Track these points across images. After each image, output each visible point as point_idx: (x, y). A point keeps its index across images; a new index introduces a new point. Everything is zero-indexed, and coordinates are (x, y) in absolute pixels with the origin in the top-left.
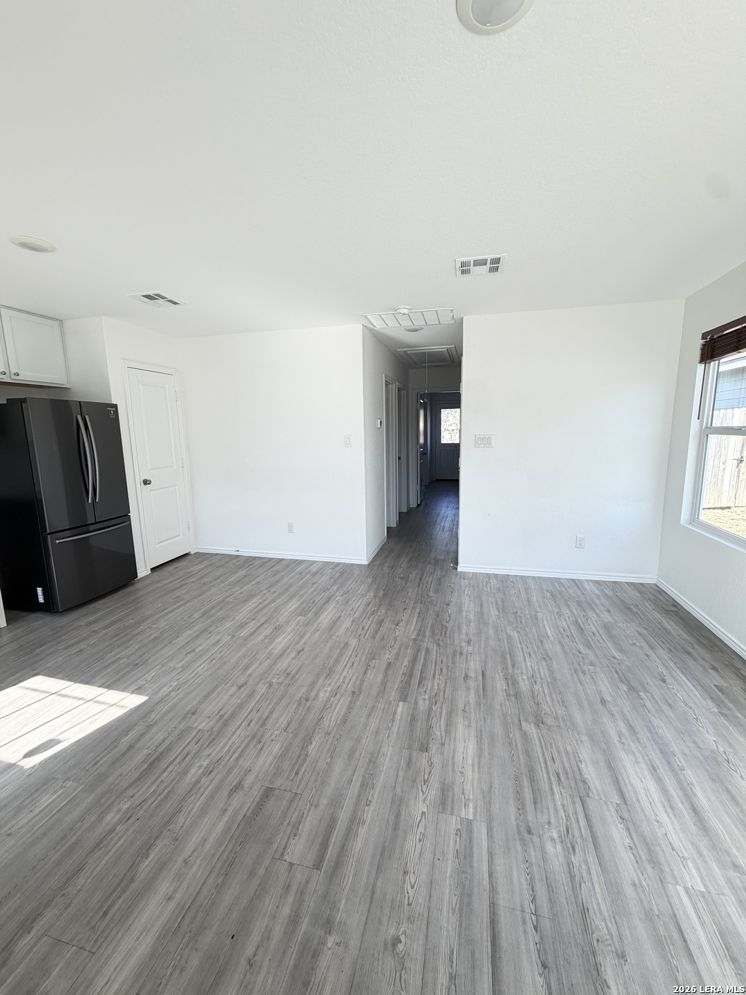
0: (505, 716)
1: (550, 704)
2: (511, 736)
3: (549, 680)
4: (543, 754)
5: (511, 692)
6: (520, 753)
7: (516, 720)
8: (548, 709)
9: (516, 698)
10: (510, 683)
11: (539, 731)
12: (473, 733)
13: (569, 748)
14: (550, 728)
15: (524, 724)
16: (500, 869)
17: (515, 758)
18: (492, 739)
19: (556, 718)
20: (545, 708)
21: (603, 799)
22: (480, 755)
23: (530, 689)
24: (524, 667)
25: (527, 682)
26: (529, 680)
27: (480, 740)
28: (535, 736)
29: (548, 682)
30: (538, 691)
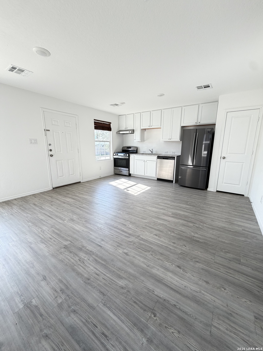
0: (77, 240)
1: (67, 256)
2: (70, 237)
3: (75, 267)
4: (58, 240)
5: (83, 248)
6: (64, 236)
7: (73, 241)
8: (66, 253)
9: (80, 248)
10: (88, 251)
11: (64, 244)
12: (80, 230)
13: (51, 247)
14: (61, 248)
15: (70, 243)
16: (54, 221)
17: (65, 234)
18: (74, 233)
19: (61, 253)
20: (68, 253)
21: (36, 243)
22: (73, 229)
23: (79, 255)
24: (92, 264)
25: (83, 257)
26: (83, 259)
27: (77, 231)
28: (64, 242)
29: (75, 265)
30: (75, 257)
